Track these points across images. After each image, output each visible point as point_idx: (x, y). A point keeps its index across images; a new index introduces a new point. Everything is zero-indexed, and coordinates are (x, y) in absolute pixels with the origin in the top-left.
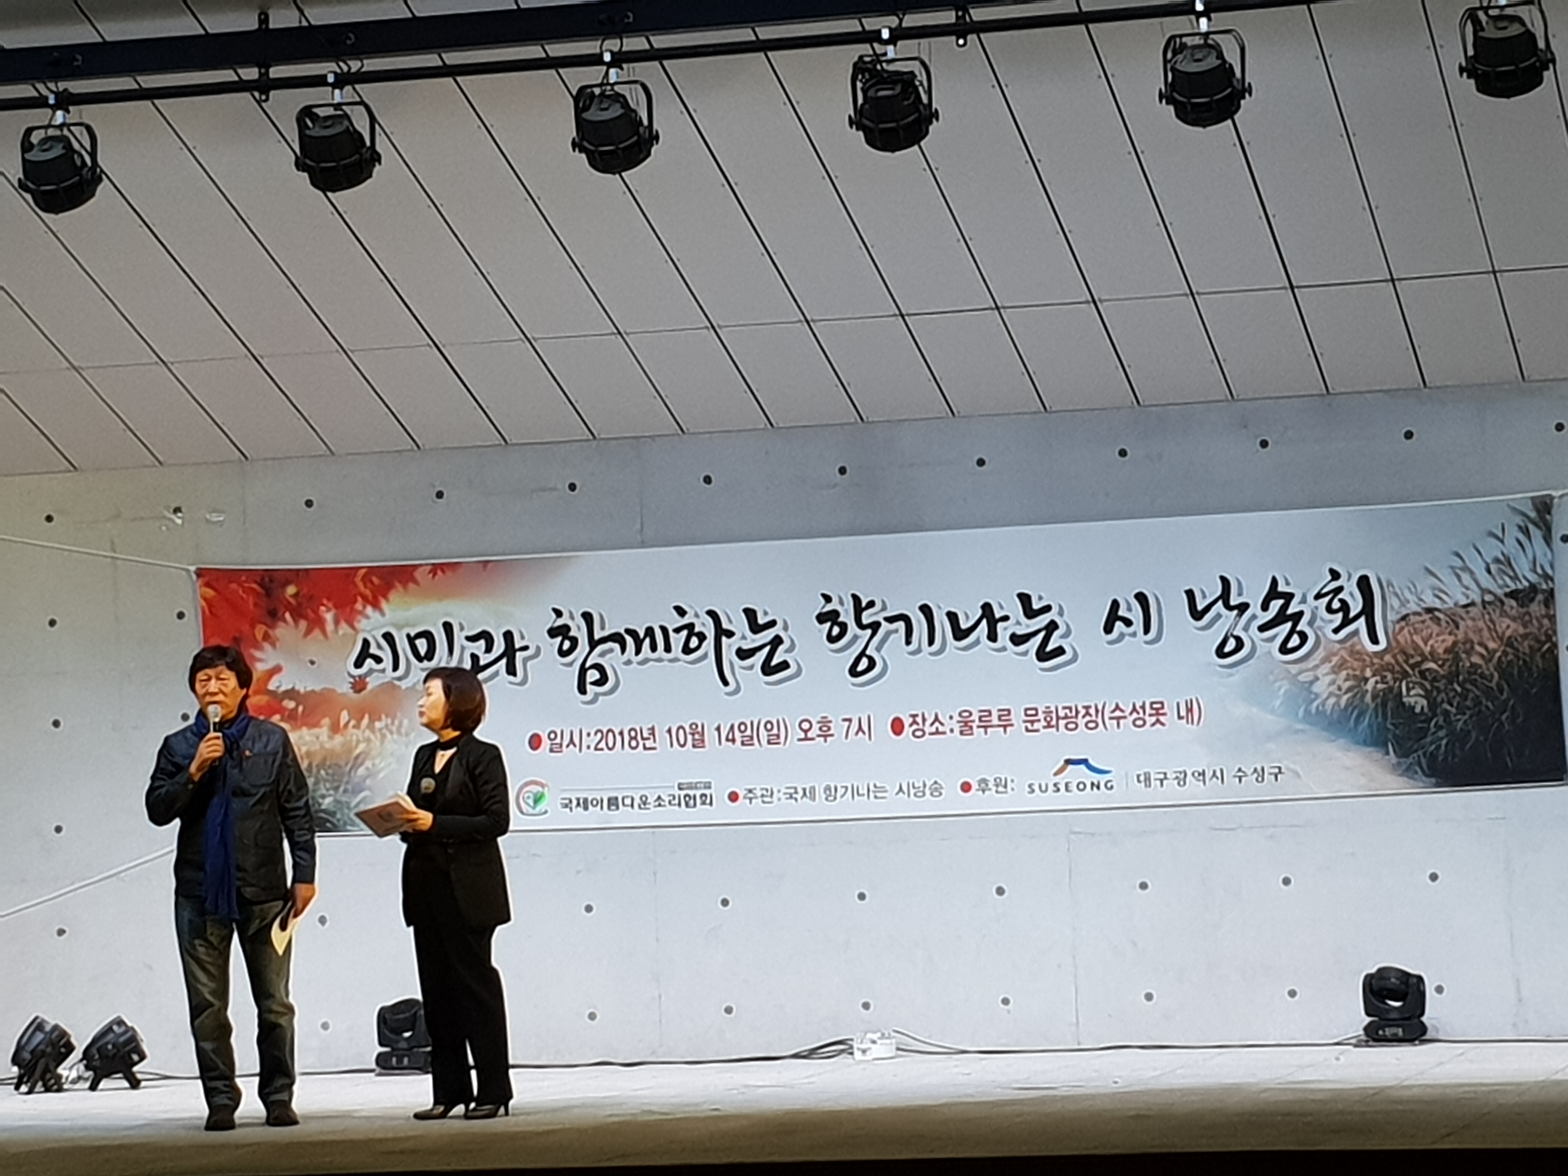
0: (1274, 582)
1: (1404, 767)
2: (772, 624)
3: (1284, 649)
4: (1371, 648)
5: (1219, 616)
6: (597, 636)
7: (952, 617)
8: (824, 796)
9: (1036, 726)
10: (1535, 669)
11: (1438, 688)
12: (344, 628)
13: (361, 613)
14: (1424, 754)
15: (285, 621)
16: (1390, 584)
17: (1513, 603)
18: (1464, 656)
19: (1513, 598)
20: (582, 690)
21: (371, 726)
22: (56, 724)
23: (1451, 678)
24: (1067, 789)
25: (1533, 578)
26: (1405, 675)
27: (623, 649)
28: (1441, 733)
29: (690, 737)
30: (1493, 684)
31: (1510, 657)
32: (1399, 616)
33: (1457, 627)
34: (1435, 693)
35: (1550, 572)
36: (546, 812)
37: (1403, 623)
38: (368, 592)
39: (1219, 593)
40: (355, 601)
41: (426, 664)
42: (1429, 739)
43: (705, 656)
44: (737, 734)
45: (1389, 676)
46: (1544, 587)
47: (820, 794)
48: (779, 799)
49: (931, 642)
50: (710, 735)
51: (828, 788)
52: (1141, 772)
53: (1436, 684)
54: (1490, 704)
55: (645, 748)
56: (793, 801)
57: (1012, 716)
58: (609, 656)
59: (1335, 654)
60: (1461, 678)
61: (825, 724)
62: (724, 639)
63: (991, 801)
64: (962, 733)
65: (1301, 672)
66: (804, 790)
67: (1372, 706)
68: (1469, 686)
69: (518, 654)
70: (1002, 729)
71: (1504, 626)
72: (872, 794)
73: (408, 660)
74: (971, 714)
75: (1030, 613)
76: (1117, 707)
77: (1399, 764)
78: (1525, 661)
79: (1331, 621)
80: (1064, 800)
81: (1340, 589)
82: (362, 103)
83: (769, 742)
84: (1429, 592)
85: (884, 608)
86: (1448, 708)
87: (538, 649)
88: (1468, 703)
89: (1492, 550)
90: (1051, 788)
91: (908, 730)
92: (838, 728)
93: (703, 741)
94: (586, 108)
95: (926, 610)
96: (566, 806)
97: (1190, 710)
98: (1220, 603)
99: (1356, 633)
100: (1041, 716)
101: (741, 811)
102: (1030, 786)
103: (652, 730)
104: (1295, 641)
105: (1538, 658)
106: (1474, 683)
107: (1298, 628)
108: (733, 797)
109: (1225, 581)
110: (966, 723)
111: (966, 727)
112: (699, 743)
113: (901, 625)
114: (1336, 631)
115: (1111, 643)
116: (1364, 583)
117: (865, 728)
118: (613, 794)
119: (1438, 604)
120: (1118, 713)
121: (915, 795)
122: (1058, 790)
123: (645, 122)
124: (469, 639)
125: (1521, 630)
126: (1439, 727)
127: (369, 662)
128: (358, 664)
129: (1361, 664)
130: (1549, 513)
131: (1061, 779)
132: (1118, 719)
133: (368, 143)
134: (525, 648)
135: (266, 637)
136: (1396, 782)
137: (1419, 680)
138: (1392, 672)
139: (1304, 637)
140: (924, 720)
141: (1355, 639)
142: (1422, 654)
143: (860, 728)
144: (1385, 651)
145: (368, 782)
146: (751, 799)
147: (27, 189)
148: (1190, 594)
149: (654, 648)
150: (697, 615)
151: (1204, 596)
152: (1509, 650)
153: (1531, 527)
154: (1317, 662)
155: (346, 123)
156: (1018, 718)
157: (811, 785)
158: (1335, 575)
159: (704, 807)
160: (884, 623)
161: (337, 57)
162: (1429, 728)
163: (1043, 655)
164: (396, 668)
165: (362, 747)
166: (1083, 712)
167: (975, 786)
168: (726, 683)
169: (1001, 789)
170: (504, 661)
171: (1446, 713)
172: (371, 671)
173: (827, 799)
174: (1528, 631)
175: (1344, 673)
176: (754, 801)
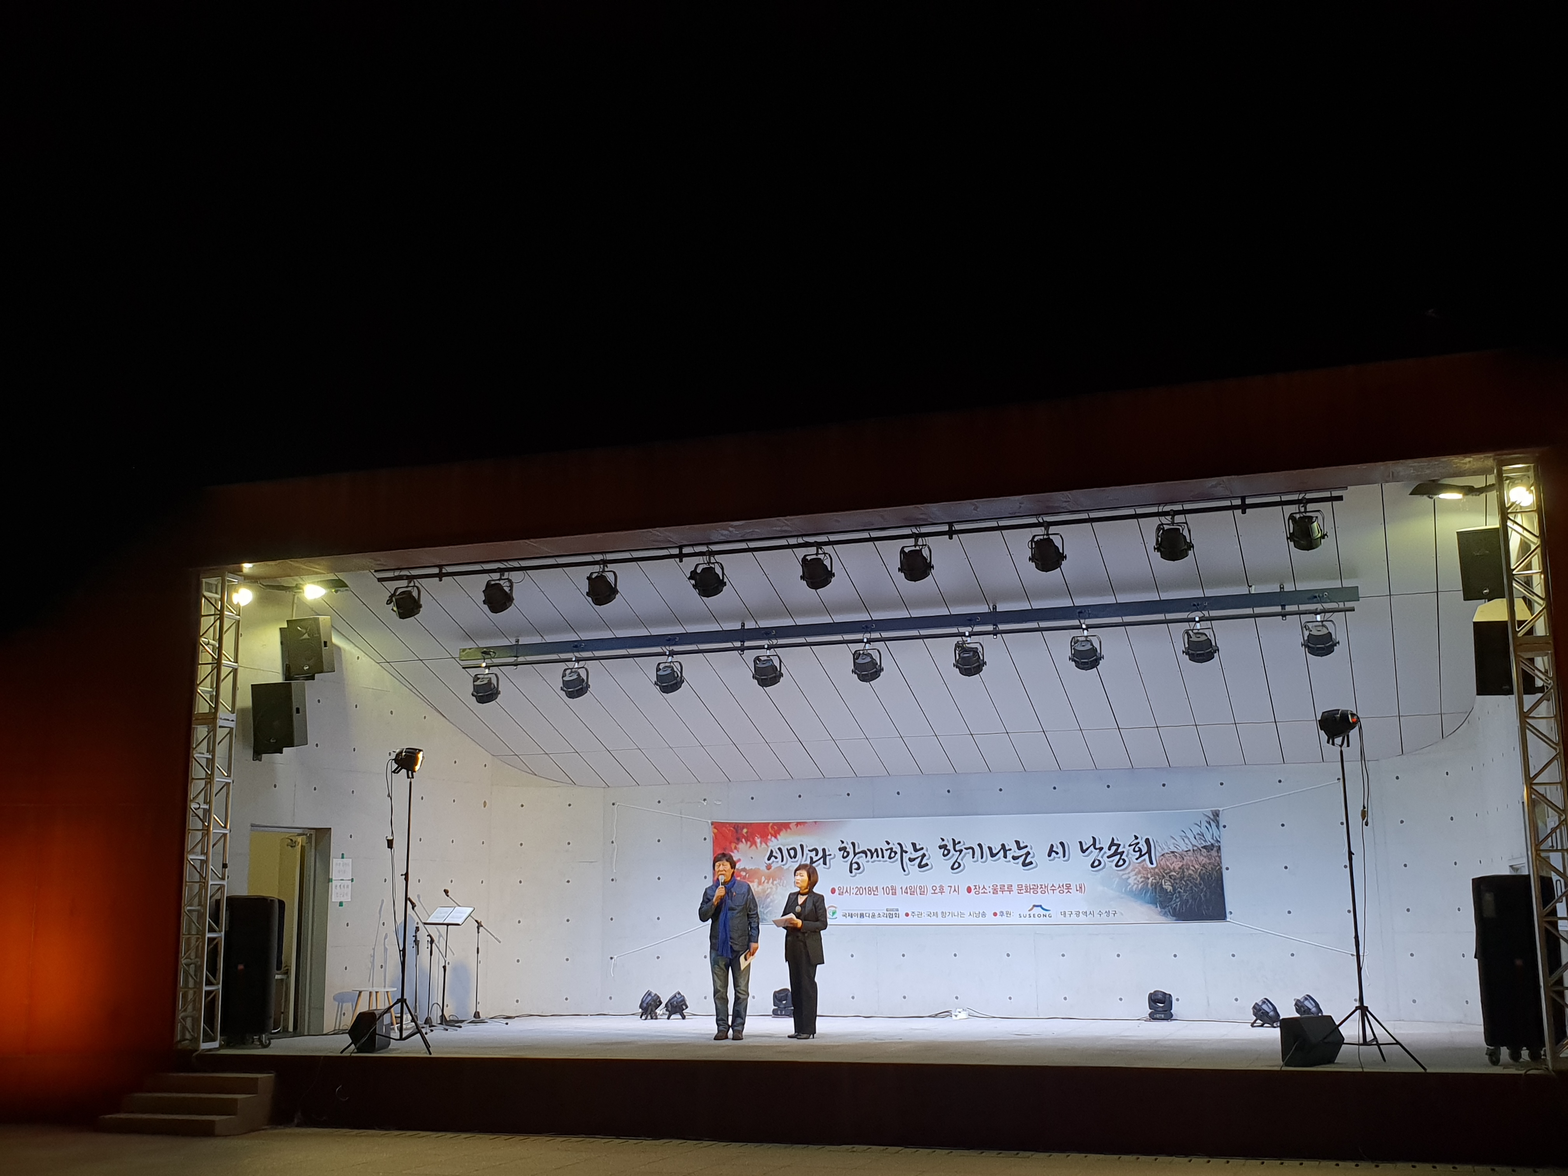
0: (1113, 839)
1: (1163, 912)
2: (922, 849)
3: (1117, 866)
4: (1150, 866)
5: (1092, 852)
6: (857, 851)
7: (990, 849)
9: (1022, 891)
10: (1213, 876)
11: (1177, 883)
12: (764, 845)
13: (771, 840)
14: (1171, 908)
15: (742, 842)
16: (1157, 841)
17: (1205, 850)
18: (1185, 870)
19: (1206, 849)
20: (851, 872)
21: (772, 883)
22: (659, 879)
23: (1182, 878)
24: (1034, 917)
25: (1213, 842)
26: (1164, 877)
27: (866, 857)
28: (1178, 900)
29: (891, 891)
30: (1197, 882)
31: (1204, 871)
32: (1161, 854)
33: (1183, 859)
34: (1175, 884)
35: (1219, 840)
36: (836, 918)
37: (1162, 857)
38: (773, 832)
39: (1092, 843)
40: (768, 835)
41: (793, 860)
42: (1173, 902)
43: (897, 860)
44: (909, 891)
45: (1157, 877)
46: (1217, 844)
47: (940, 915)
48: (924, 916)
49: (982, 858)
50: (899, 891)
51: (942, 912)
52: (1063, 911)
53: (1176, 881)
54: (1196, 889)
55: (874, 894)
56: (929, 916)
57: (1013, 888)
58: (861, 859)
59: (1136, 868)
60: (1185, 879)
61: (941, 887)
62: (904, 854)
63: (1004, 920)
64: (993, 893)
65: (1123, 875)
66: (934, 913)
67: (1151, 888)
68: (1188, 882)
69: (827, 857)
70: (1009, 892)
71: (1202, 859)
72: (959, 916)
73: (787, 858)
74: (997, 886)
75: (1020, 848)
76: (1053, 886)
77: (1161, 911)
78: (1210, 873)
79: (1135, 855)
80: (1032, 921)
81: (1138, 843)
82: (777, 655)
83: (920, 894)
84: (1173, 846)
85: (964, 844)
86: (1180, 890)
87: (835, 855)
88: (1188, 889)
89: (1196, 830)
90: (1028, 916)
91: (973, 891)
92: (947, 889)
93: (895, 893)
94: (857, 659)
95: (980, 845)
96: (844, 916)
97: (1081, 888)
98: (1092, 846)
99: (1144, 860)
100: (1024, 888)
101: (910, 920)
102: (1020, 915)
103: (877, 888)
104: (1121, 862)
105: (1215, 872)
106: (1190, 881)
107: (1122, 858)
108: (907, 915)
109: (1094, 838)
110: (995, 890)
111: (995, 892)
112: (894, 894)
113: (971, 851)
114: (1137, 859)
115: (1050, 860)
116: (1147, 841)
117: (957, 890)
118: (862, 912)
119: (1175, 850)
120: (1053, 888)
121: (976, 917)
122: (1030, 917)
123: (879, 664)
124: (809, 851)
125: (1208, 861)
126: (1176, 897)
127: (773, 858)
128: (769, 859)
129: (1146, 872)
130: (1218, 816)
131: (1032, 913)
132: (1053, 890)
133: (779, 670)
134: (830, 855)
135: (736, 848)
136: (1163, 919)
137: (1168, 878)
138: (1159, 875)
139: (1124, 861)
140: (979, 888)
141: (1144, 863)
142: (1170, 869)
143: (955, 890)
144: (1155, 868)
145: (771, 904)
146: (913, 915)
147: (657, 685)
148: (1081, 843)
149: (878, 856)
150: (894, 844)
151: (1086, 844)
152: (1203, 869)
153: (1211, 822)
154: (1130, 871)
155: (771, 663)
156: (1015, 888)
157: (936, 911)
158: (1136, 838)
159: (896, 918)
160: (964, 849)
161: (769, 639)
162: (1172, 899)
163: (1024, 864)
164: (782, 861)
165: (769, 890)
166: (1040, 887)
167: (998, 914)
168: (904, 871)
169: (1008, 915)
170: (822, 859)
171: (1179, 892)
172: (773, 862)
173: (942, 917)
174: (1211, 862)
175: (1140, 876)
176: (915, 917)
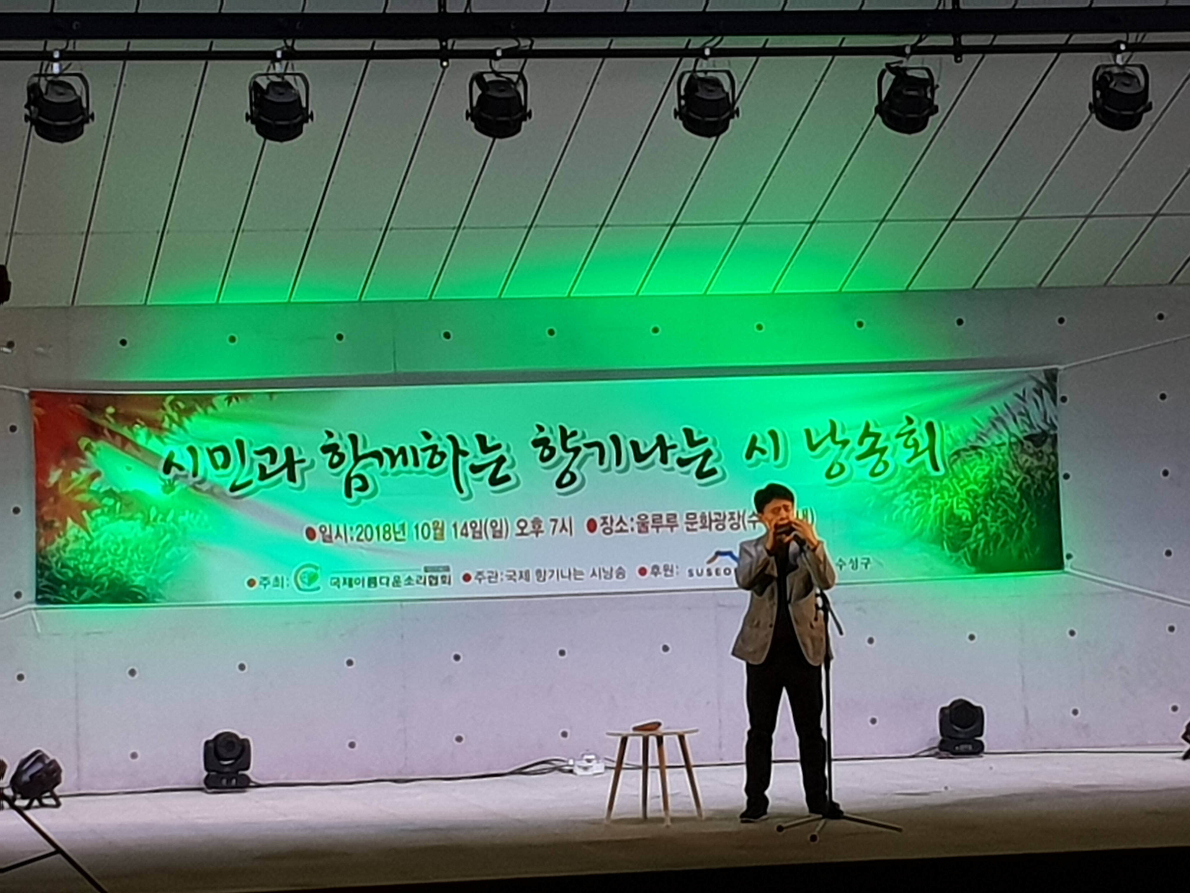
0: (868, 425)
1: (955, 559)
2: (498, 446)
3: (873, 474)
4: (933, 473)
5: (828, 449)
6: (360, 453)
7: (635, 444)
8: (535, 578)
9: (695, 526)
10: (1043, 491)
11: (978, 505)
12: (153, 442)
13: (170, 428)
14: (969, 550)
15: (104, 435)
16: (945, 429)
17: (1030, 444)
18: (996, 480)
19: (1030, 440)
20: (348, 495)
21: (174, 520)
23: (987, 496)
24: (717, 574)
25: (1044, 426)
26: (957, 493)
27: (381, 464)
28: (980, 535)
29: (432, 532)
30: (1016, 501)
31: (1028, 482)
32: (953, 451)
33: (992, 460)
34: (976, 507)
35: (1055, 422)
36: (318, 588)
37: (956, 457)
38: (174, 414)
39: (828, 432)
40: (164, 421)
41: (222, 471)
42: (971, 540)
43: (445, 470)
44: (470, 530)
45: (946, 494)
46: (1051, 432)
47: (533, 576)
48: (502, 580)
49: (619, 462)
50: (449, 529)
51: (538, 572)
53: (977, 500)
54: (1013, 515)
55: (396, 539)
56: (512, 581)
57: (677, 519)
58: (369, 468)
59: (908, 477)
60: (994, 496)
61: (537, 523)
62: (460, 457)
63: (661, 582)
64: (640, 531)
65: (885, 490)
66: (521, 573)
67: (933, 516)
68: (999, 502)
69: (296, 465)
70: (669, 529)
71: (1024, 459)
72: (572, 577)
73: (206, 467)
74: (647, 517)
75: (692, 443)
77: (951, 557)
78: (1037, 486)
79: (906, 453)
80: (714, 582)
81: (913, 431)
83: (494, 537)
84: (973, 435)
85: (584, 437)
86: (985, 517)
87: (313, 462)
88: (999, 514)
89: (1017, 407)
90: (705, 573)
91: (599, 529)
92: (546, 526)
93: (442, 534)
95: (615, 439)
96: (335, 584)
98: (829, 439)
99: (923, 462)
100: (698, 519)
101: (472, 588)
102: (690, 573)
103: (403, 526)
104: (880, 468)
105: (1047, 484)
106: (1003, 500)
107: (883, 459)
108: (467, 578)
109: (833, 424)
110: (643, 524)
111: (643, 528)
113: (596, 449)
114: (910, 461)
115: (750, 466)
116: (929, 427)
117: (568, 527)
118: (372, 575)
119: (980, 443)
121: (605, 577)
122: (711, 574)
125: (1036, 463)
126: (977, 531)
127: (174, 470)
128: (167, 471)
129: (927, 485)
130: (1055, 381)
131: (713, 566)
134: (303, 461)
135: (89, 448)
136: (950, 570)
137: (965, 497)
138: (948, 491)
139: (886, 464)
140: (612, 521)
141: (922, 467)
142: (968, 479)
143: (564, 527)
144: (943, 476)
145: (174, 564)
146: (480, 580)
148: (808, 432)
149: (405, 463)
150: (438, 438)
151: (818, 434)
152: (1028, 477)
153: (1043, 390)
154: (896, 482)
156: (681, 520)
157: (527, 568)
158: (910, 421)
159: (444, 585)
160: (583, 448)
162: (970, 534)
163: (701, 474)
164: (195, 474)
165: (168, 537)
166: (728, 517)
167: (649, 571)
168: (461, 491)
169: (668, 573)
170: (286, 471)
171: (984, 521)
172: (176, 477)
173: (538, 580)
174: (1040, 464)
175: (915, 492)
176: (483, 581)
